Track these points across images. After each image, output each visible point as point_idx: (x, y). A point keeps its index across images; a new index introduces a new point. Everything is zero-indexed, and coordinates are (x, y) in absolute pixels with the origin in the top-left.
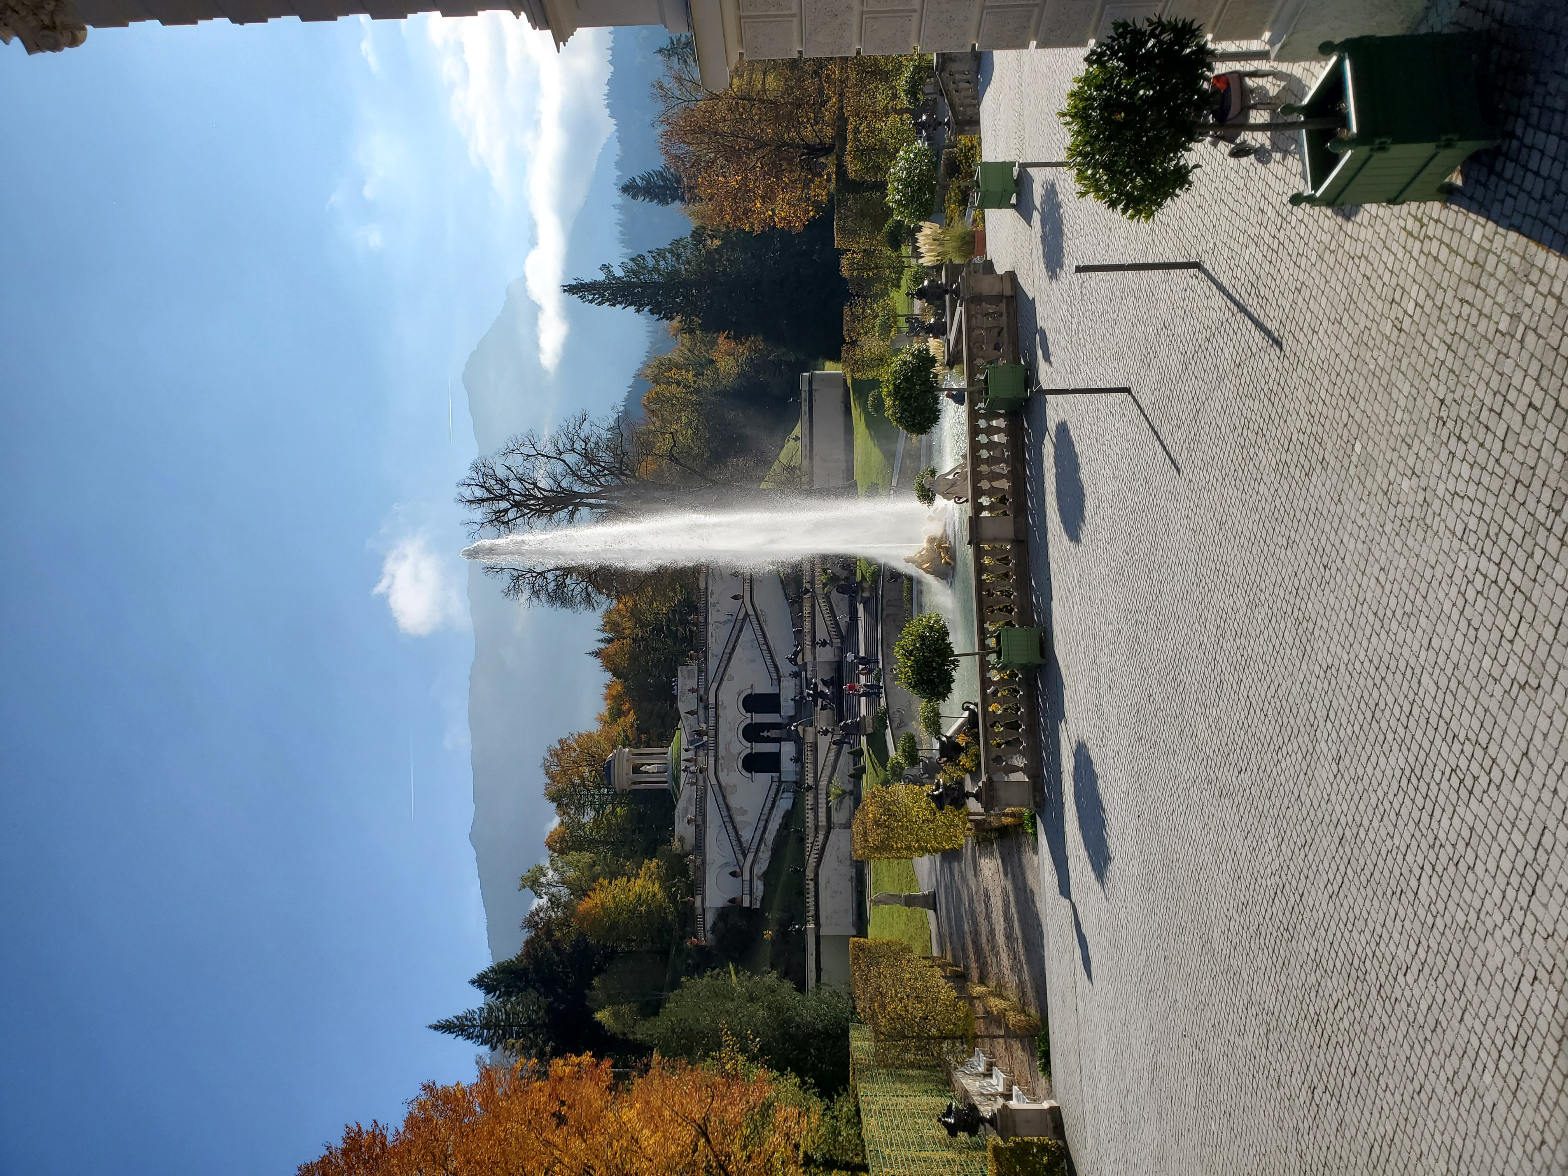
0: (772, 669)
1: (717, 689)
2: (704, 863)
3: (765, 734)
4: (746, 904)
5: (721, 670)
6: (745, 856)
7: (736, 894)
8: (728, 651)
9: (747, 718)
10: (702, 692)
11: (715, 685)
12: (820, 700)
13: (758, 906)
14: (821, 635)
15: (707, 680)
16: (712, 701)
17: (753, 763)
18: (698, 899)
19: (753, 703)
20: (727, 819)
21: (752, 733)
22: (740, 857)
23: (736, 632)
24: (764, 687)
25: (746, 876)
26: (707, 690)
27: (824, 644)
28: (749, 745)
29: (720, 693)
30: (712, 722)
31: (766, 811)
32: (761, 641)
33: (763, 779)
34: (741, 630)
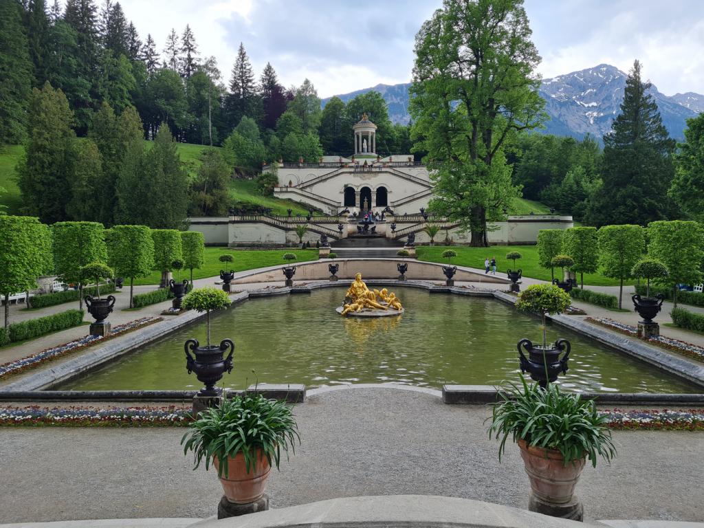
0: (399, 203)
1: (390, 173)
2: (299, 167)
3: (366, 199)
4: (276, 190)
5: (401, 175)
6: (301, 189)
7: (281, 184)
8: (412, 178)
9: (374, 190)
10: (390, 164)
11: (391, 171)
12: (363, 226)
13: (275, 195)
14: (399, 227)
15: (396, 167)
16: (383, 170)
17: (349, 192)
18: (282, 165)
19: (382, 192)
20: (320, 179)
21: (366, 192)
22: (301, 186)
23: (422, 182)
24: (391, 198)
25: (289, 190)
26: (391, 167)
27: (393, 228)
28: (359, 190)
29: (389, 175)
30: (374, 170)
31: (323, 200)
32: (416, 197)
33: (341, 199)
34: (423, 185)
